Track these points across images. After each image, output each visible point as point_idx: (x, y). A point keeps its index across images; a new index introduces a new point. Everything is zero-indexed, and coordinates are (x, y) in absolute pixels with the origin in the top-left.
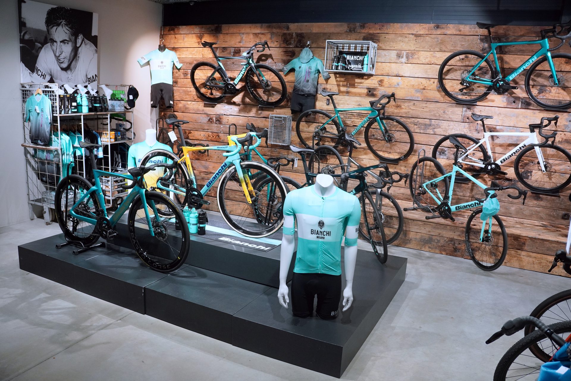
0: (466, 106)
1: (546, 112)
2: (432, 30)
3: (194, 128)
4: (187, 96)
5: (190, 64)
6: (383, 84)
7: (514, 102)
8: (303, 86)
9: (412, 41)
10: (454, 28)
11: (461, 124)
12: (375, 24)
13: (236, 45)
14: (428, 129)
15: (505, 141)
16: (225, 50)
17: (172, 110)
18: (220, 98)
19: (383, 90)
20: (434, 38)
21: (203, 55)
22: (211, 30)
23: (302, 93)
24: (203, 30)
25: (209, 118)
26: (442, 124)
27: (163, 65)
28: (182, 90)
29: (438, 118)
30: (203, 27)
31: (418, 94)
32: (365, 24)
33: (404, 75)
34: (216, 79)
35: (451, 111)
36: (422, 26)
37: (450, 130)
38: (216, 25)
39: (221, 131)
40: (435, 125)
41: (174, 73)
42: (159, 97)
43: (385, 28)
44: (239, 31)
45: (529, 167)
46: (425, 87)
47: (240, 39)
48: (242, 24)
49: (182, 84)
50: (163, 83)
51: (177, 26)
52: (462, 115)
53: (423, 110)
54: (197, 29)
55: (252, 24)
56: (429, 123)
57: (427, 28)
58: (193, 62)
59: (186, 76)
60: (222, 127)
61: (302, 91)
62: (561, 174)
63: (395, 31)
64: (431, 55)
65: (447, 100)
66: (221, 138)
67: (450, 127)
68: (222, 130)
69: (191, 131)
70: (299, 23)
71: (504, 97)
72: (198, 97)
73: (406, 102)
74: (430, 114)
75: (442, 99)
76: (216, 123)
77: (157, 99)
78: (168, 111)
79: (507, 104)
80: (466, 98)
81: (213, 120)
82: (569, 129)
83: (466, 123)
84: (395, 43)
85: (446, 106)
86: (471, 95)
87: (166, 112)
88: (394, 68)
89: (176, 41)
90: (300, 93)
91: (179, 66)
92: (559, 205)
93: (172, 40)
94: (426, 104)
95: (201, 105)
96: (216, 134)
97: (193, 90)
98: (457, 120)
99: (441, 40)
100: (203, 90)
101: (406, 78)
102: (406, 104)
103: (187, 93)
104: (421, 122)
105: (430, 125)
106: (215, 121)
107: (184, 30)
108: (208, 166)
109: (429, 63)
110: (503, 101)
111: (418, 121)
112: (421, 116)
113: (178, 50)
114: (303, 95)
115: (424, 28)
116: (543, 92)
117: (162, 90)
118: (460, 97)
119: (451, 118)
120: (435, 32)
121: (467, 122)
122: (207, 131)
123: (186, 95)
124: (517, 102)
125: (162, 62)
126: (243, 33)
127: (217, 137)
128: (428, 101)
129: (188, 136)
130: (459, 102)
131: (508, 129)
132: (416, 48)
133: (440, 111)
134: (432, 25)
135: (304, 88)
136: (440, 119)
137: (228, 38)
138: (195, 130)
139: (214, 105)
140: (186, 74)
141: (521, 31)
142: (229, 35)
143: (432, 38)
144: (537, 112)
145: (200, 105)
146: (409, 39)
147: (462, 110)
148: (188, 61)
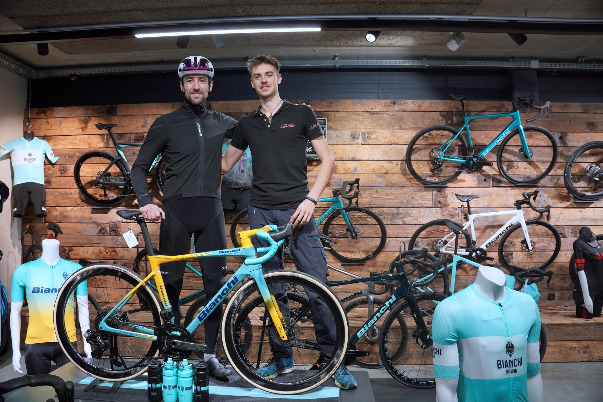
0: (435, 189)
1: (517, 188)
2: (389, 106)
3: (77, 244)
4: (66, 201)
5: (69, 157)
6: (337, 171)
7: (485, 180)
8: (237, 177)
9: (367, 119)
10: (412, 103)
11: (432, 210)
12: (322, 100)
13: (137, 130)
14: (397, 219)
15: (481, 224)
16: (121, 138)
17: (42, 220)
18: (117, 200)
19: (338, 177)
20: (392, 116)
21: (89, 144)
22: (101, 112)
23: (237, 187)
24: (89, 112)
25: (99, 228)
26: (411, 212)
27: (31, 158)
28: (57, 192)
29: (406, 205)
30: (89, 109)
31: (380, 180)
32: (310, 101)
33: (361, 158)
34: (111, 175)
35: (419, 195)
36: (377, 102)
37: (421, 217)
38: (108, 106)
39: (119, 244)
40: (404, 214)
41: (46, 170)
42: (25, 202)
43: (334, 104)
44: (142, 112)
45: (509, 249)
46: (388, 170)
47: (143, 123)
48: (146, 104)
49: (59, 184)
50: (31, 183)
51: (51, 108)
52: (432, 199)
53: (387, 197)
54: (80, 111)
55: (159, 104)
56: (397, 212)
57: (383, 104)
58: (74, 154)
59: (64, 173)
60: (119, 238)
61: (236, 184)
62: (541, 252)
63: (346, 108)
64: (391, 134)
65: (414, 184)
66: (119, 254)
67: (420, 215)
68: (120, 242)
69: (73, 248)
70: (225, 101)
71: (475, 176)
72: (83, 201)
73: (366, 189)
74: (397, 201)
75: (408, 184)
76: (111, 235)
77: (22, 204)
78: (36, 222)
79: (479, 184)
80: (435, 180)
81: (107, 231)
82: (541, 204)
83: (438, 208)
84: (347, 122)
85: (414, 191)
86: (439, 176)
87: (33, 224)
88: (349, 151)
89: (48, 127)
90: (233, 187)
91: (54, 159)
92: (543, 285)
93: (42, 125)
94: (391, 190)
95: (88, 211)
96: (111, 249)
97: (75, 191)
98: (428, 206)
99: (400, 117)
100: (90, 191)
101: (365, 161)
102: (367, 192)
103: (65, 196)
104: (388, 212)
105: (398, 214)
106: (109, 232)
107: (60, 112)
108: (101, 294)
109: (390, 143)
110: (474, 180)
111: (383, 211)
112: (385, 205)
113: (51, 139)
114: (238, 189)
115: (380, 104)
116: (511, 168)
117: (29, 193)
118: (428, 179)
119: (421, 204)
120: (391, 108)
121: (439, 206)
122: (97, 245)
123: (64, 199)
124: (488, 180)
125: (30, 154)
126: (148, 115)
127: (113, 253)
128: (392, 186)
129: (69, 255)
130: (427, 186)
131: (483, 210)
132: (373, 126)
133: (408, 197)
134: (388, 101)
135: (239, 181)
136: (409, 206)
137: (126, 121)
138: (78, 245)
139: (107, 211)
140: (64, 170)
141: (482, 106)
142: (128, 117)
143: (389, 115)
144: (509, 189)
145: (86, 212)
146: (363, 117)
147: (431, 194)
148: (67, 153)
